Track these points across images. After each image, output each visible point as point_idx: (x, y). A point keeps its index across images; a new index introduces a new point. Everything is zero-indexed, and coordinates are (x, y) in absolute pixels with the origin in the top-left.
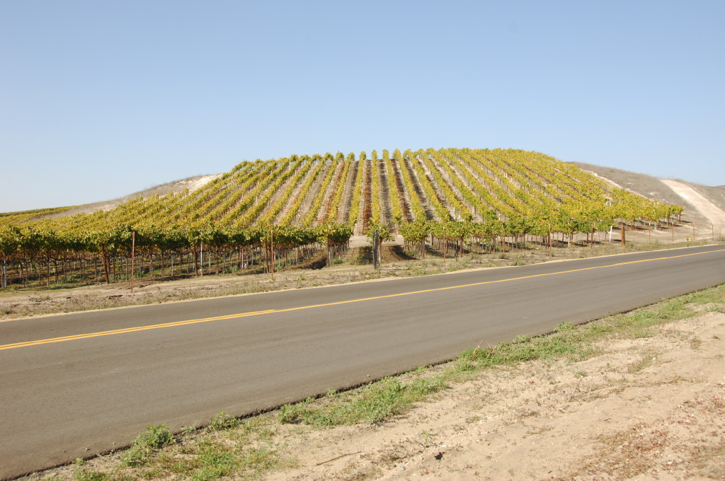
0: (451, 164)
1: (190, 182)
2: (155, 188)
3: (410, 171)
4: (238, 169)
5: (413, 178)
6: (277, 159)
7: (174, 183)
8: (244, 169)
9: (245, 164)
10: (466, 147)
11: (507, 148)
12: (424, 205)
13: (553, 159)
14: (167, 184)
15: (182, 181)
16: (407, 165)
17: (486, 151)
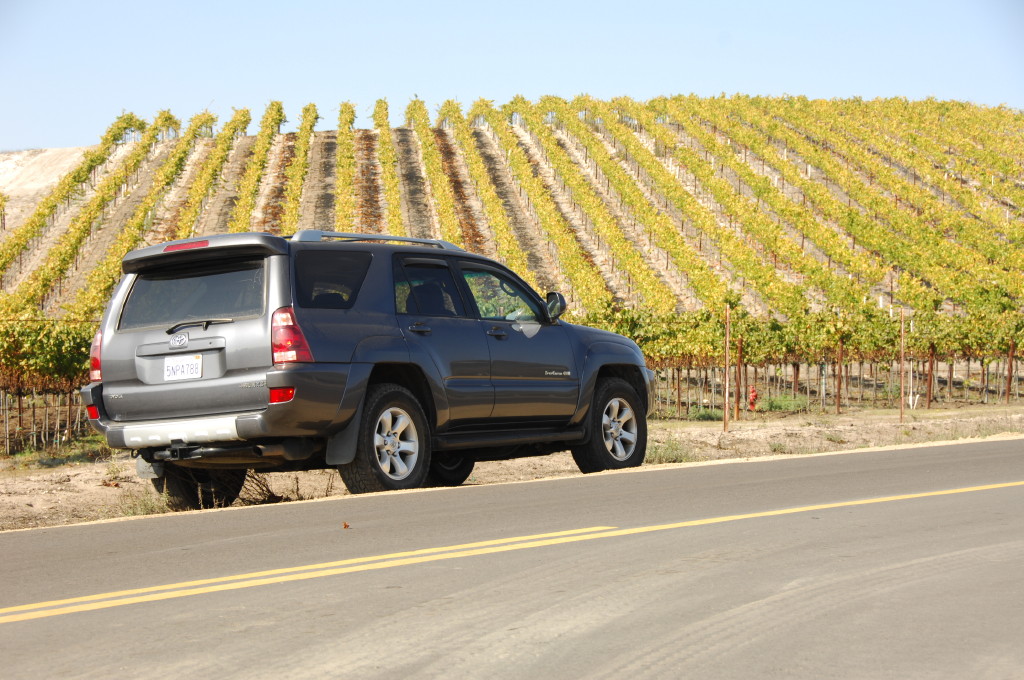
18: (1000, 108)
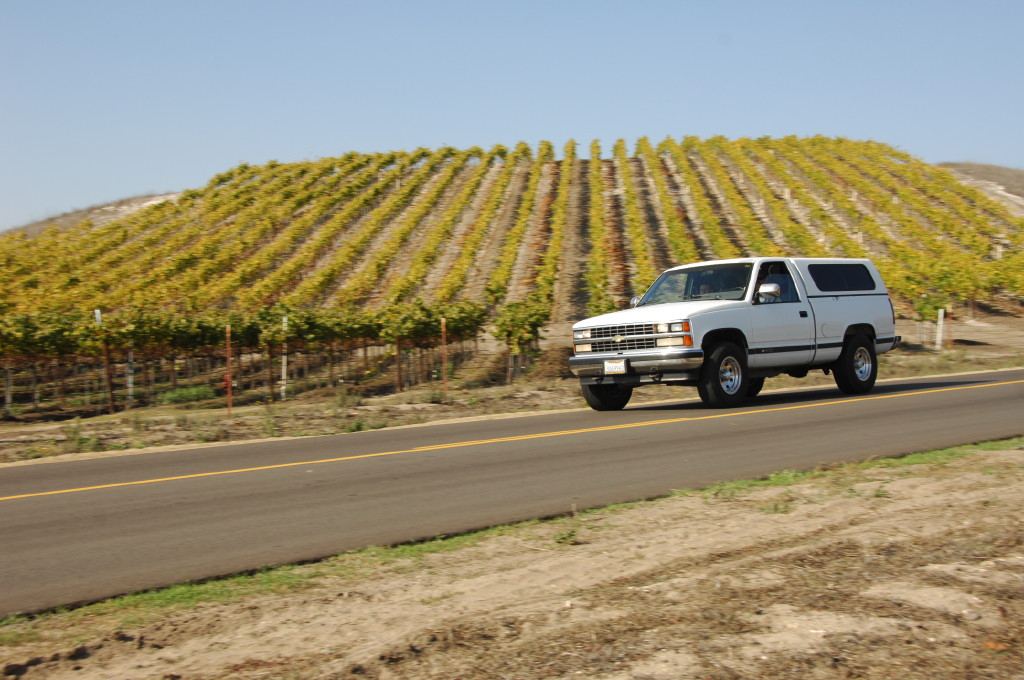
0: (678, 172)
1: (125, 208)
2: (51, 220)
3: (586, 186)
4: (222, 180)
5: (584, 201)
6: (313, 159)
7: (91, 210)
8: (236, 180)
9: (244, 168)
10: (719, 134)
11: (811, 135)
12: (583, 260)
13: (905, 157)
14: (77, 212)
15: (109, 205)
16: (584, 173)
17: (764, 143)
18: (869, 142)
